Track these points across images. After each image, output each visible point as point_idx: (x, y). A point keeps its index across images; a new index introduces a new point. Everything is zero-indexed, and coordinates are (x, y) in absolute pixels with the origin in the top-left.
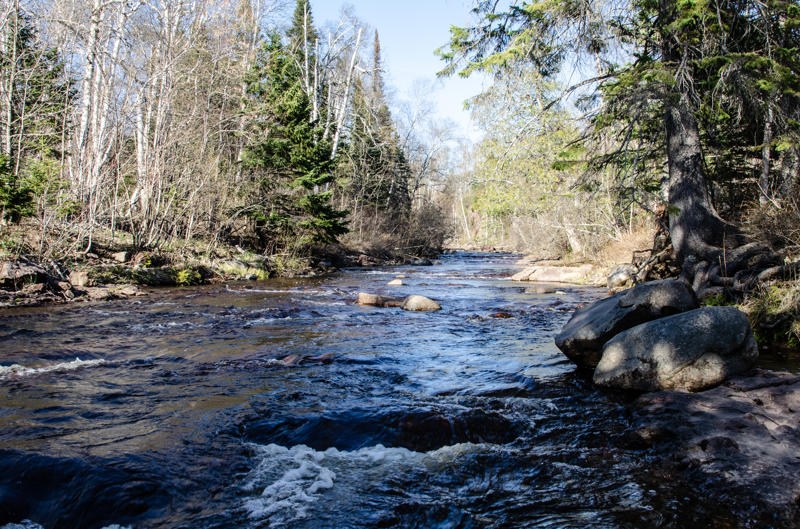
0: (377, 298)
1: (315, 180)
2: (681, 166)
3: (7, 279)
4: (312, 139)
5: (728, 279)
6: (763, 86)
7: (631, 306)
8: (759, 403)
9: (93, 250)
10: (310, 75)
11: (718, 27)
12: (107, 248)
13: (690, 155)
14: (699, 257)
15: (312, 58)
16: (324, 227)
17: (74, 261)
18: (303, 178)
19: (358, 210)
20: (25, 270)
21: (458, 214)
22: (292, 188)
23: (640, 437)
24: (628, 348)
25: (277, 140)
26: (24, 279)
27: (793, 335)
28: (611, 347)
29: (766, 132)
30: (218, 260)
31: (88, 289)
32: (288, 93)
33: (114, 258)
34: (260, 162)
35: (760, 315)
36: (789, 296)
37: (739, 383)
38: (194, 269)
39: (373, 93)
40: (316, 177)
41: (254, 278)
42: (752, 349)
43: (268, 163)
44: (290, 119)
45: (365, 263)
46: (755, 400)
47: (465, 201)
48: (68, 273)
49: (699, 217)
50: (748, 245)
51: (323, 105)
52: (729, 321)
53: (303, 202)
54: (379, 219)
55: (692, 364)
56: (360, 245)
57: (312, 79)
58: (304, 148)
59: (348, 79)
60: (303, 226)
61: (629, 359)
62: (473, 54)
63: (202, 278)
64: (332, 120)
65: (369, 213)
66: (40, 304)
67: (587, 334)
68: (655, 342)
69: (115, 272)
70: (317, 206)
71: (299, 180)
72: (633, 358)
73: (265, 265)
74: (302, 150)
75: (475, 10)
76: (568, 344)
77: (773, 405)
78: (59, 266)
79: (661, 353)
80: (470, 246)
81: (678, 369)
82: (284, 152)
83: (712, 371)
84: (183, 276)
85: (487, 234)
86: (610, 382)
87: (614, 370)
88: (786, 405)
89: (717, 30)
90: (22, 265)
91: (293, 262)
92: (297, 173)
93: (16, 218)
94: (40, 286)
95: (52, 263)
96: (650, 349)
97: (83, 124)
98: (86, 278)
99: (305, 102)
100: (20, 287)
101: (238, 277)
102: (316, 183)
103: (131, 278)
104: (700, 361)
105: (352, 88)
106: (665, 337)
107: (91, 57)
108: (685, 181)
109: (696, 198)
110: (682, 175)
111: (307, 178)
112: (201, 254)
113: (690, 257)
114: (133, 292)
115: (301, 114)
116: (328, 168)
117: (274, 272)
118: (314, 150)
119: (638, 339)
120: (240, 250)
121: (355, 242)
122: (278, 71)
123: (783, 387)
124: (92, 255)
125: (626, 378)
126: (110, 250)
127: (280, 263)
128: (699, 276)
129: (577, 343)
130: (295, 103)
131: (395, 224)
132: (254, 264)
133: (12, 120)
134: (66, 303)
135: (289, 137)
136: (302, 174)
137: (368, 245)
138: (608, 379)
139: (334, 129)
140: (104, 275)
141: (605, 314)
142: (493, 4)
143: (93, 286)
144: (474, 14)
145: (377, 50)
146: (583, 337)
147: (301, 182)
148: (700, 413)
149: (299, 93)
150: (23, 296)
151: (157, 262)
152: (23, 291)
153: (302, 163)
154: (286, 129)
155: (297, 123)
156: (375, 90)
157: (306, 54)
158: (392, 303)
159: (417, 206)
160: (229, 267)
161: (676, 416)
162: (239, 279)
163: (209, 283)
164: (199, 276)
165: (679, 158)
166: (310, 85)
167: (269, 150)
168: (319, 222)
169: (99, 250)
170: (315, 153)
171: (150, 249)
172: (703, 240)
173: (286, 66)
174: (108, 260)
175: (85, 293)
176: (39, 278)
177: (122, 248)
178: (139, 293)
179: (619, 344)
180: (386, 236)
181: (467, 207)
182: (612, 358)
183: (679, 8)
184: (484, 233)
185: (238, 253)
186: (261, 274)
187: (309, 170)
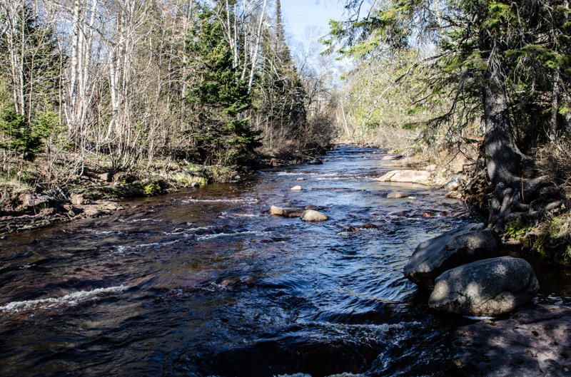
0: (283, 211)
1: (237, 110)
2: (493, 119)
3: (28, 207)
4: (235, 81)
5: (525, 205)
6: (550, 66)
7: (454, 249)
8: (536, 334)
9: (85, 174)
10: (232, 29)
11: (518, 23)
12: (95, 171)
13: (499, 111)
14: (507, 185)
15: (232, 16)
16: (244, 143)
17: (72, 183)
18: (229, 109)
19: (269, 125)
20: (41, 199)
21: (340, 119)
22: (221, 116)
23: (455, 366)
24: (451, 284)
25: (209, 83)
26: (40, 206)
27: (568, 256)
28: (440, 283)
29: (555, 89)
30: (172, 172)
31: (83, 207)
32: (216, 49)
33: (100, 178)
34: (198, 99)
35: (546, 238)
36: (566, 225)
37: (524, 315)
38: (155, 183)
39: (276, 38)
40: (238, 107)
41: (197, 186)
42: (534, 286)
43: (204, 100)
44: (218, 67)
45: (275, 164)
46: (533, 332)
47: (345, 109)
48: (69, 195)
49: (506, 155)
50: (540, 178)
51: (241, 50)
52: (518, 270)
53: (230, 126)
54: (284, 131)
55: (493, 298)
56: (271, 151)
57: (232, 32)
58: (229, 87)
59: (259, 32)
60: (230, 143)
61: (452, 293)
62: (345, 39)
63: (162, 189)
64: (249, 60)
65: (276, 127)
66: (53, 224)
67: (424, 268)
68: (469, 282)
69: (101, 190)
70: (240, 129)
71: (226, 111)
72: (454, 292)
73: (204, 174)
74: (227, 89)
75: (346, 7)
76: (412, 274)
77: (544, 336)
78: (63, 190)
79: (473, 291)
80: (350, 141)
81: (484, 301)
82: (215, 90)
83: (507, 304)
84: (148, 189)
85: (361, 133)
86: (439, 308)
87: (442, 300)
88: (553, 337)
89: (517, 26)
90: (38, 196)
91: (224, 170)
92: (223, 105)
93: (31, 157)
94: (52, 209)
95: (58, 188)
96: (465, 287)
97: (73, 79)
98: (82, 198)
99: (229, 55)
100: (38, 212)
101: (187, 185)
102: (238, 111)
103: (112, 194)
104: (499, 297)
105: (262, 38)
106: (475, 279)
107: (76, 31)
108: (496, 129)
109: (504, 142)
110: (494, 125)
111: (231, 109)
112: (159, 168)
113: (500, 184)
114: (114, 208)
115: (226, 63)
116: (246, 101)
117: (211, 179)
118: (236, 89)
119: (457, 279)
120: (186, 162)
121: (268, 149)
122: (209, 33)
123: (553, 321)
124: (84, 177)
125: (450, 305)
126: (96, 172)
127: (215, 172)
128: (506, 199)
129: (418, 274)
130: (221, 56)
131: (295, 132)
132: (197, 173)
133: (24, 85)
134: (70, 221)
135: (218, 80)
136: (227, 106)
137: (276, 151)
138: (438, 306)
139: (250, 67)
140: (94, 193)
141: (437, 253)
142: (360, 2)
143: (87, 204)
144: (346, 9)
145: (279, 7)
146: (422, 271)
147: (227, 112)
148: (496, 348)
149: (224, 48)
150: (41, 219)
151: (130, 179)
152: (40, 215)
153: (228, 99)
154: (216, 75)
155: (223, 70)
156: (278, 36)
157: (228, 15)
158: (294, 214)
159: (311, 116)
160: (179, 177)
161: (479, 350)
162: (187, 187)
163: (166, 193)
164: (159, 188)
165: (493, 113)
166: (231, 36)
167: (204, 90)
168: (241, 139)
169: (89, 173)
170: (237, 91)
171: (125, 170)
172: (510, 171)
173: (213, 30)
174: (96, 180)
175: (81, 211)
176: (50, 204)
177: (105, 170)
178: (119, 208)
179: (445, 281)
180: (289, 142)
181: (347, 113)
182: (440, 291)
183: (490, 11)
184: (359, 132)
185: (185, 165)
186: (202, 181)
187: (233, 103)
